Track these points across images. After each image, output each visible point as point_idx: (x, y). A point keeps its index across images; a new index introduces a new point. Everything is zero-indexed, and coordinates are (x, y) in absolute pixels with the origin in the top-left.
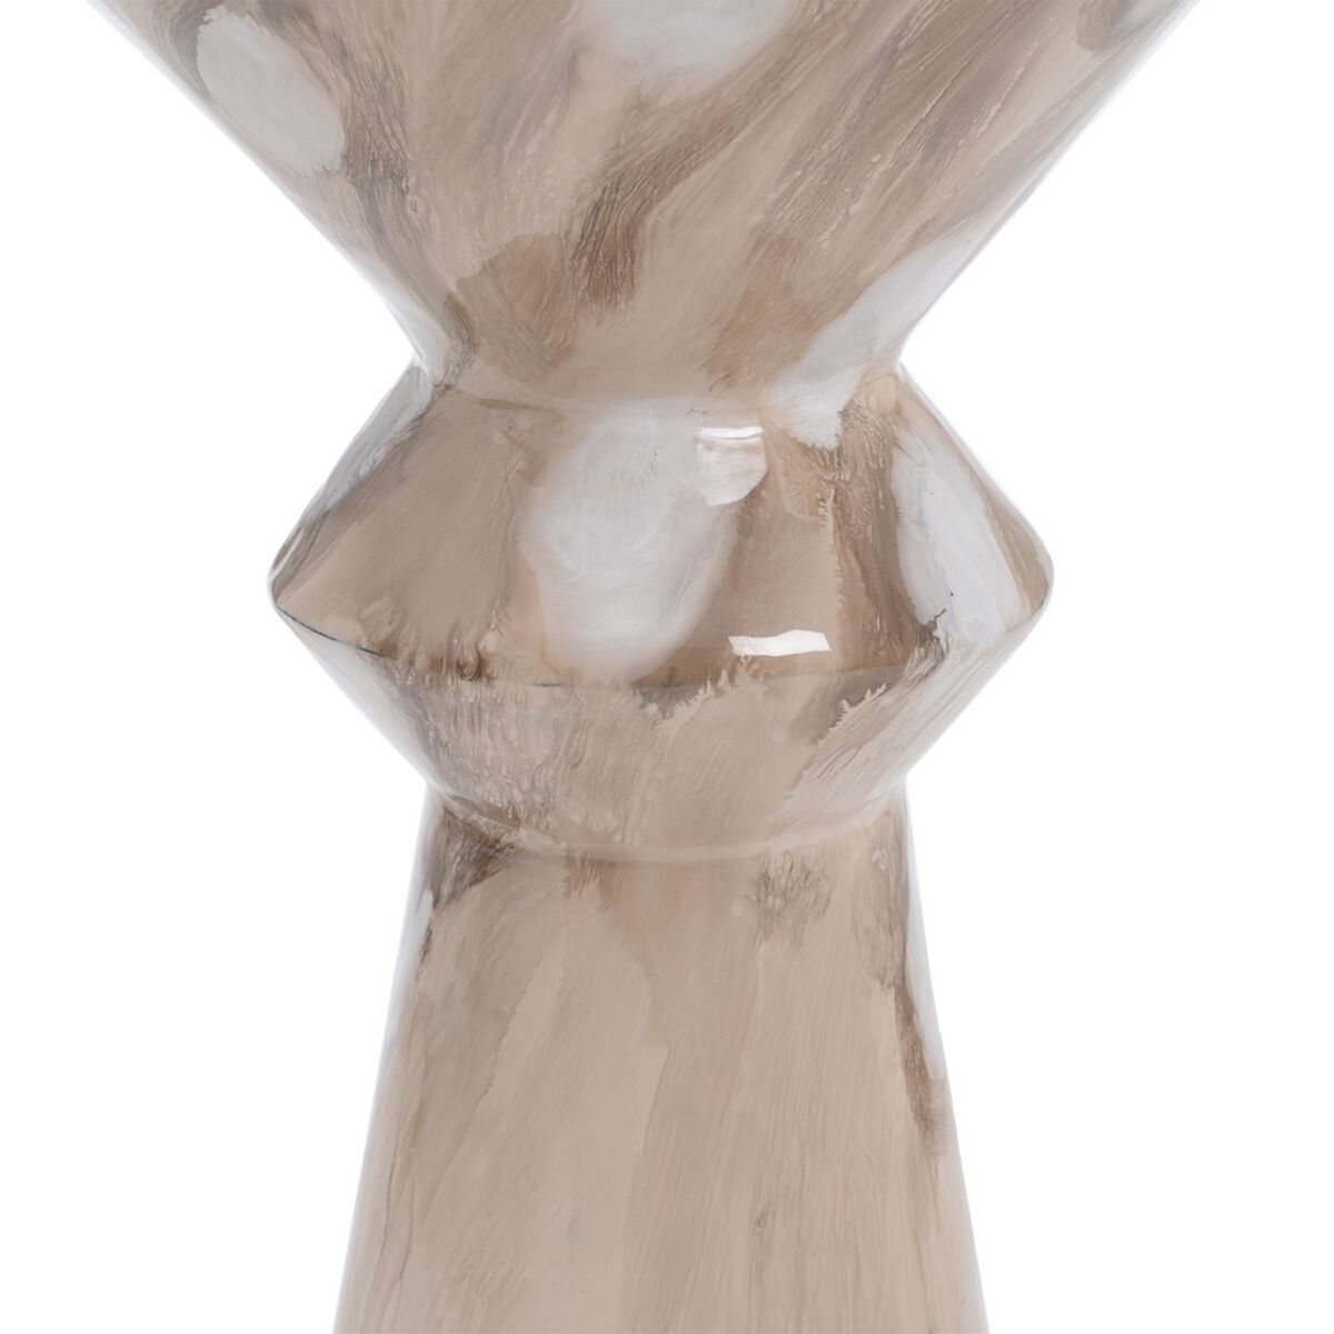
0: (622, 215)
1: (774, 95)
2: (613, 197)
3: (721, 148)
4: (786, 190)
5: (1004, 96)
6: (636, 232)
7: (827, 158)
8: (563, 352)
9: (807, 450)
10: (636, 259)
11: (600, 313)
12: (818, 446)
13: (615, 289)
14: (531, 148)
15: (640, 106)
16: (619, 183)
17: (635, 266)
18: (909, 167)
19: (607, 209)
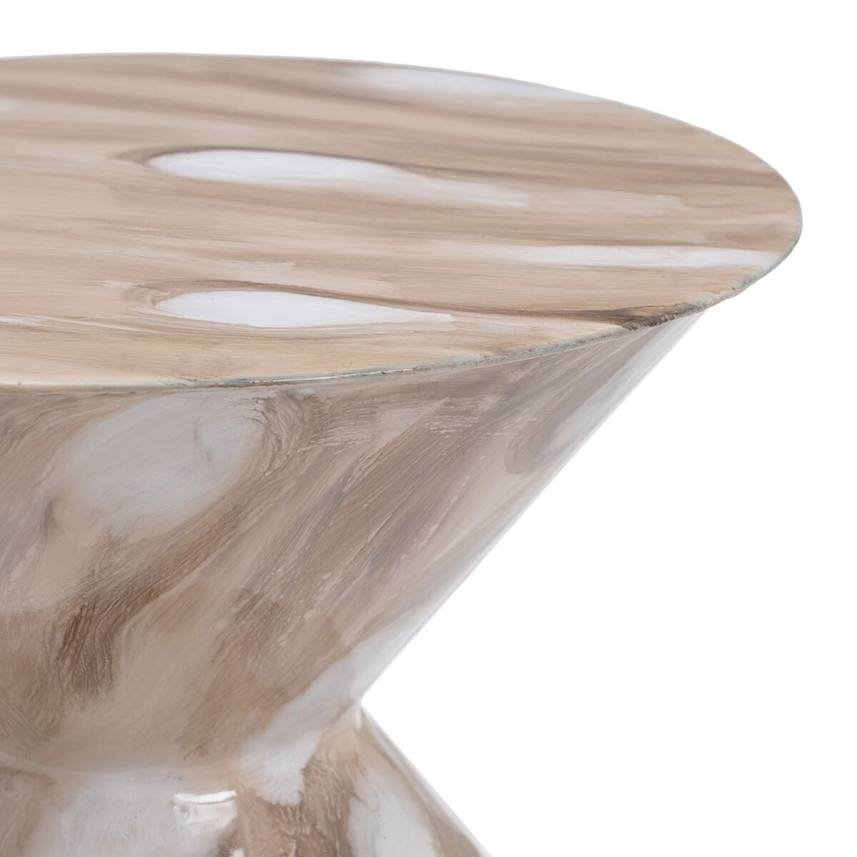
0: (99, 626)
1: (233, 532)
2: (90, 613)
3: (188, 574)
4: (246, 605)
5: (441, 519)
6: (112, 640)
7: (282, 578)
8: (53, 729)
9: (272, 808)
10: (113, 660)
11: (84, 700)
12: (282, 803)
13: (95, 683)
14: (16, 574)
15: (111, 544)
16: (95, 602)
17: (112, 666)
18: (357, 580)
19: (85, 622)
